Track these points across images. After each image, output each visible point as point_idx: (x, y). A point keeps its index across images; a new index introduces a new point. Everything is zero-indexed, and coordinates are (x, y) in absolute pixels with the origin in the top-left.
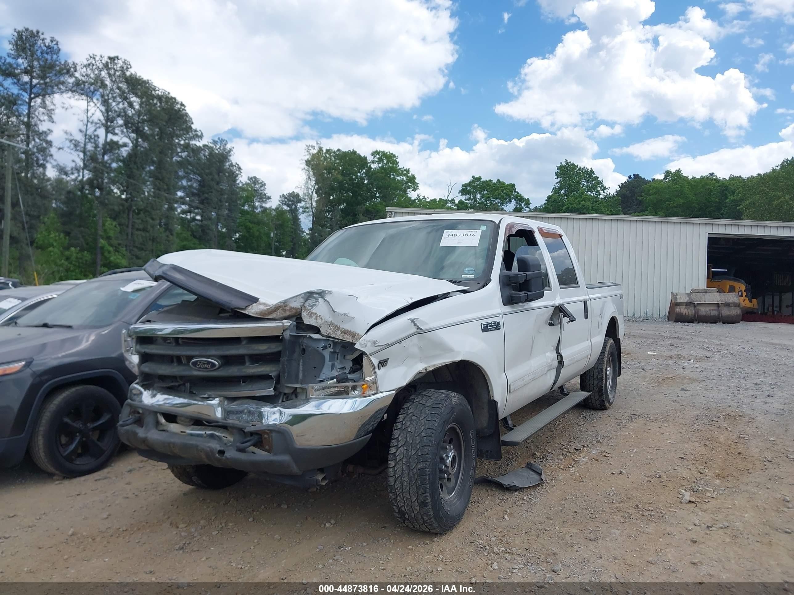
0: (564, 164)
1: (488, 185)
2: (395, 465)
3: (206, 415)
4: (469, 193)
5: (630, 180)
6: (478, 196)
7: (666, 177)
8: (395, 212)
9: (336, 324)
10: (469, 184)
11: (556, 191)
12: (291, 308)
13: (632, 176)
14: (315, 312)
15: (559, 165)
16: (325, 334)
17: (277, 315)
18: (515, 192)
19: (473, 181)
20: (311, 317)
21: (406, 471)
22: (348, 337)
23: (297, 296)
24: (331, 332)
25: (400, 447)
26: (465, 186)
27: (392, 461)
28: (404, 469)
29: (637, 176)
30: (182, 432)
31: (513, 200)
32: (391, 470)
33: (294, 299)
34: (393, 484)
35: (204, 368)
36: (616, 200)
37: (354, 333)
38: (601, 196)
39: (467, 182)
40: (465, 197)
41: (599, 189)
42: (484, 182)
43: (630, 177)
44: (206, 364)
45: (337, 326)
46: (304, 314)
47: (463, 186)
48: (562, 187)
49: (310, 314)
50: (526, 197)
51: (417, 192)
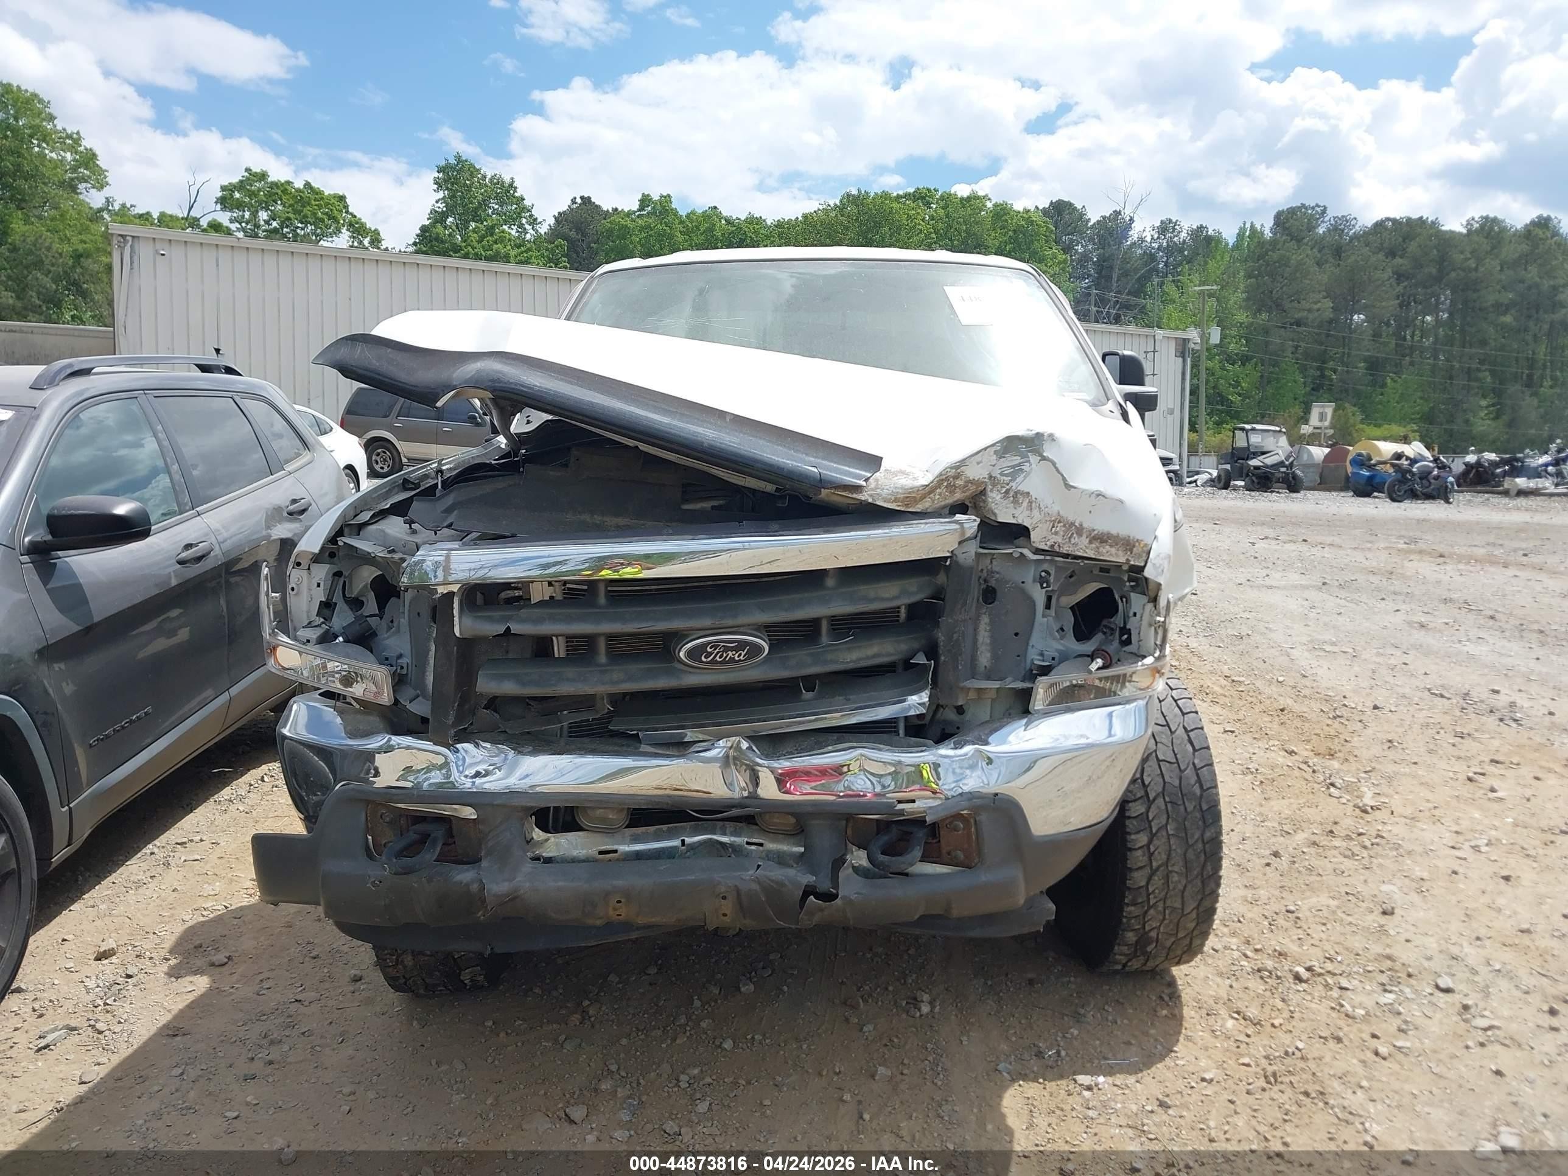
0: (453, 161)
1: (285, 191)
2: (1150, 842)
3: (698, 791)
4: (240, 205)
5: (575, 206)
6: (263, 215)
7: (642, 207)
8: (133, 237)
9: (1071, 519)
10: (241, 186)
11: (438, 218)
12: (969, 482)
13: (579, 201)
14: (1026, 490)
15: (443, 163)
16: (1042, 546)
17: (933, 501)
18: (347, 212)
19: (248, 179)
20: (1016, 502)
21: (1179, 851)
22: (1113, 550)
23: (985, 449)
24: (1059, 539)
25: (1154, 800)
26: (228, 189)
27: (1138, 832)
28: (1174, 847)
29: (586, 200)
30: (601, 853)
31: (344, 230)
32: (1139, 853)
33: (978, 458)
34: (1143, 883)
35: (724, 662)
36: (557, 247)
37: (1128, 541)
38: (528, 237)
39: (235, 180)
40: (229, 214)
41: (524, 221)
42: (275, 185)
43: (574, 201)
44: (732, 649)
45: (1073, 524)
46: (994, 498)
47: (223, 188)
48: (450, 210)
49: (1016, 497)
50: (370, 225)
51: (107, 192)
